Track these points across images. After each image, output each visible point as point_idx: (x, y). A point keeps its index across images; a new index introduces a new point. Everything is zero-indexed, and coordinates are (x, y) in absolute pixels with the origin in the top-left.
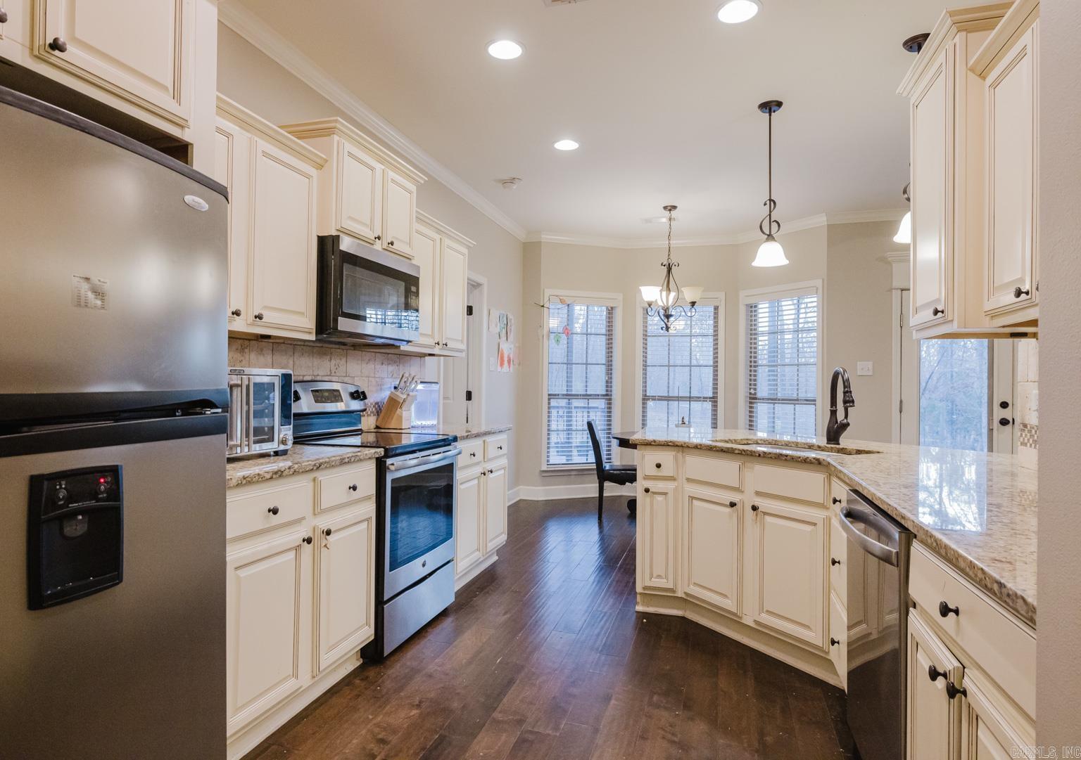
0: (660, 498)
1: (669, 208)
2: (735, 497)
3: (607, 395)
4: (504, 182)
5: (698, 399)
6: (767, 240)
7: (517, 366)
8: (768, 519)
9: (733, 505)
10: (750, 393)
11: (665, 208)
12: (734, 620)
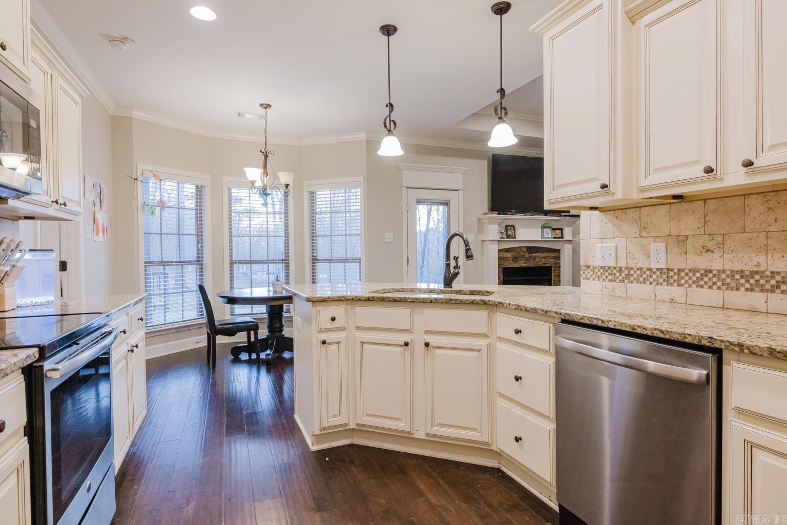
0: (334, 347)
1: (265, 106)
2: (407, 338)
3: (198, 261)
4: (112, 40)
5: (274, 261)
6: (388, 135)
7: (110, 236)
8: (438, 351)
9: (406, 344)
10: (313, 256)
11: (261, 105)
12: (407, 437)
